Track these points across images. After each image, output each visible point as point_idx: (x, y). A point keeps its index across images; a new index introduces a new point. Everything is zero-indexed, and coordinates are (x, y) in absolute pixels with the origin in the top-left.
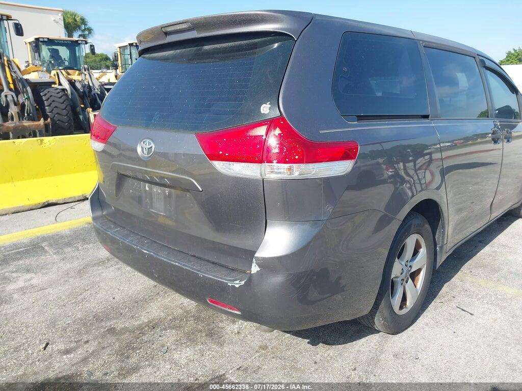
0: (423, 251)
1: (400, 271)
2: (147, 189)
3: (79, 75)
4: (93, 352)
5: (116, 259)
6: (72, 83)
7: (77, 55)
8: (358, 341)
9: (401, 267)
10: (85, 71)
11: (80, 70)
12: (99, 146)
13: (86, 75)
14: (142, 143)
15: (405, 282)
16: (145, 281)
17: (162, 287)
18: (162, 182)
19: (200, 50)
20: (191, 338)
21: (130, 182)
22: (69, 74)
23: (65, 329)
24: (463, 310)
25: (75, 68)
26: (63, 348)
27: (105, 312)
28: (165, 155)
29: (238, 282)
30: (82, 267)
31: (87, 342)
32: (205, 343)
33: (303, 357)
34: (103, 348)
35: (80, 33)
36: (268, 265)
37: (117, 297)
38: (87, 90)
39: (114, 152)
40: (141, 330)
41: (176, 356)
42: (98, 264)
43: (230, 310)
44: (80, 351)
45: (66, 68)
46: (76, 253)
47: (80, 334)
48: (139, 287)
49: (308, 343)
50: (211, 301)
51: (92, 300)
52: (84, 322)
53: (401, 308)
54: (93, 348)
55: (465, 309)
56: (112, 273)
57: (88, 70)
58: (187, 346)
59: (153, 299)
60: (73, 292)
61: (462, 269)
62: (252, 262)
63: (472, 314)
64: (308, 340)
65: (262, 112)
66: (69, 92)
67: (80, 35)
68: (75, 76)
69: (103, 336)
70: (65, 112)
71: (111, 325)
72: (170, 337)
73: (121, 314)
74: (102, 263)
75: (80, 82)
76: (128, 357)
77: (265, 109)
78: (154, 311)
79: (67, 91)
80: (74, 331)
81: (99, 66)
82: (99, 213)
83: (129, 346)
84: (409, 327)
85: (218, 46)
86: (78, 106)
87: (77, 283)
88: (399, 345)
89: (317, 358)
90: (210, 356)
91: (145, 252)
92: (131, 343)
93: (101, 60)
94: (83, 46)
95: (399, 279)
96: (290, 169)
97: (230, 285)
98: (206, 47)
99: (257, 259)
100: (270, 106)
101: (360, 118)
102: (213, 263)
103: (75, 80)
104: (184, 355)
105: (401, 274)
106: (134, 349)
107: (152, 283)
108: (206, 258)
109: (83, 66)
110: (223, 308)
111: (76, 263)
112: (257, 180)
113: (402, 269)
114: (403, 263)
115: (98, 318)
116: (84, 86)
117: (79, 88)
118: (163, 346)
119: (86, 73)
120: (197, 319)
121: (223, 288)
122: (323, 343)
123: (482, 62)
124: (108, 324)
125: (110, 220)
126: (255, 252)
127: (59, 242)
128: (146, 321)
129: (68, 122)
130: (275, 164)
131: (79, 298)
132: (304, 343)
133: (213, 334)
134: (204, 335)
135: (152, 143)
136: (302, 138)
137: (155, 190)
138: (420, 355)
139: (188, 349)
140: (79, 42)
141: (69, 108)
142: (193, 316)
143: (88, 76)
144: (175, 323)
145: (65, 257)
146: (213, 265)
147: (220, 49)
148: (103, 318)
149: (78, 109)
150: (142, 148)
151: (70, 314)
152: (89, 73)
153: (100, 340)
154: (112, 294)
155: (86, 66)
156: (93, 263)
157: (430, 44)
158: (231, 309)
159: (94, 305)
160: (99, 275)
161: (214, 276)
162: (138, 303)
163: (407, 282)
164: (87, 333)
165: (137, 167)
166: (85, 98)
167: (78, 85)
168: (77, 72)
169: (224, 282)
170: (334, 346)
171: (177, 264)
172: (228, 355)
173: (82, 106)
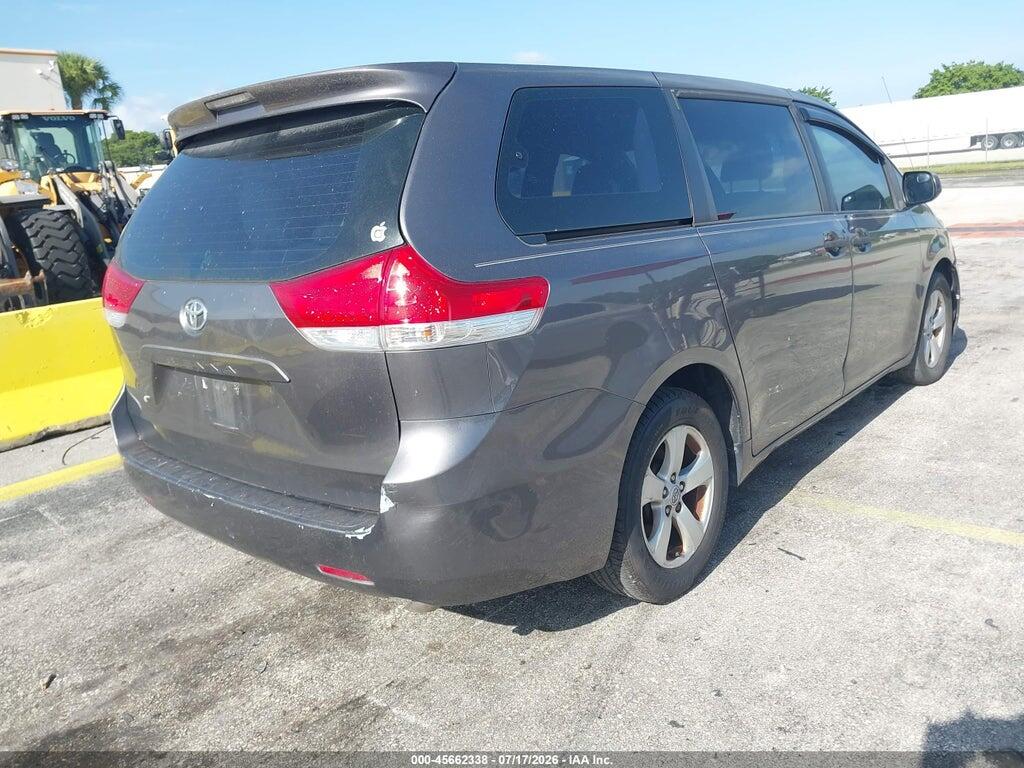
0: (704, 455)
1: (661, 492)
2: (205, 386)
3: (97, 180)
4: (135, 682)
5: (176, 523)
6: (84, 198)
7: (90, 140)
8: (600, 621)
9: (662, 484)
10: (107, 171)
11: (97, 171)
12: (118, 318)
13: (109, 180)
14: (187, 307)
15: (673, 511)
16: (229, 556)
17: (260, 563)
18: (225, 372)
19: (275, 136)
20: (309, 644)
21: (175, 376)
22: (76, 180)
23: (83, 651)
24: (788, 553)
25: (88, 168)
26: (81, 681)
27: (156, 614)
28: (224, 325)
29: (361, 530)
30: (113, 543)
31: (124, 667)
32: (334, 649)
33: (502, 655)
34: (153, 675)
35: (94, 95)
36: (407, 496)
37: (179, 588)
38: (114, 210)
39: (144, 326)
40: (221, 638)
41: (281, 675)
42: (145, 534)
43: (356, 581)
44: (111, 683)
45: (70, 170)
46: (103, 518)
47: (110, 654)
48: (219, 567)
49: (513, 631)
50: (324, 570)
51: (132, 597)
52: (117, 635)
53: (671, 556)
54: (133, 677)
55: (792, 551)
56: (170, 548)
57: (114, 170)
58: (302, 657)
59: (243, 584)
60: (97, 587)
61: (798, 485)
62: (380, 494)
63: (801, 559)
64: (514, 627)
65: (374, 239)
66: (79, 216)
67: (96, 101)
68: (90, 184)
69: (151, 656)
70: (72, 256)
71: (167, 635)
72: (271, 645)
73: (186, 615)
74: (152, 531)
75: (99, 194)
76: (196, 686)
77: (378, 234)
78: (246, 604)
79: (75, 213)
80: (100, 651)
81: (141, 157)
82: (130, 438)
83: (199, 667)
84: (691, 589)
85: (302, 129)
86: (98, 242)
87: (104, 570)
88: (670, 620)
89: (526, 655)
90: (342, 669)
91: (209, 496)
92: (203, 660)
93: (145, 144)
94: (100, 124)
95: (662, 506)
96: (429, 331)
97: (350, 536)
98: (284, 133)
99: (389, 488)
100: (385, 228)
101: (551, 237)
102: (324, 505)
103: (88, 192)
104: (296, 672)
105: (664, 497)
106: (208, 672)
107: (244, 557)
108: (312, 497)
109: (102, 162)
110: (343, 578)
111: (102, 536)
112: (376, 354)
113: (665, 488)
114: (667, 478)
115: (143, 627)
116: (107, 202)
117: (99, 206)
118: (259, 661)
119: (110, 175)
120: (321, 610)
121: (339, 542)
122: (540, 629)
123: (803, 112)
124: (162, 634)
125: (151, 450)
126: (384, 477)
127: (68, 502)
128: (231, 622)
129: (80, 274)
130: (406, 325)
131: (109, 596)
132: (505, 633)
133: (349, 634)
134: (332, 636)
135: (202, 305)
136: (443, 279)
137: (218, 388)
138: (703, 633)
139: (303, 662)
140: (92, 116)
141: (79, 248)
142: (316, 607)
143: (114, 183)
144: (280, 621)
145: (82, 527)
146: (322, 509)
147: (306, 134)
148: (153, 625)
149: (101, 248)
150: (188, 315)
151: (92, 625)
152: (115, 176)
153: (146, 662)
154: (170, 583)
155: (108, 163)
156: (136, 532)
157: (692, 91)
158: (357, 579)
159: (135, 605)
160: (146, 553)
161: (323, 525)
162: (218, 593)
163: (678, 511)
164: (124, 652)
165: (182, 350)
166: (113, 224)
167: (97, 201)
168: (93, 176)
169: (339, 534)
170: (557, 633)
171: (261, 511)
172: (372, 665)
173: (108, 240)
